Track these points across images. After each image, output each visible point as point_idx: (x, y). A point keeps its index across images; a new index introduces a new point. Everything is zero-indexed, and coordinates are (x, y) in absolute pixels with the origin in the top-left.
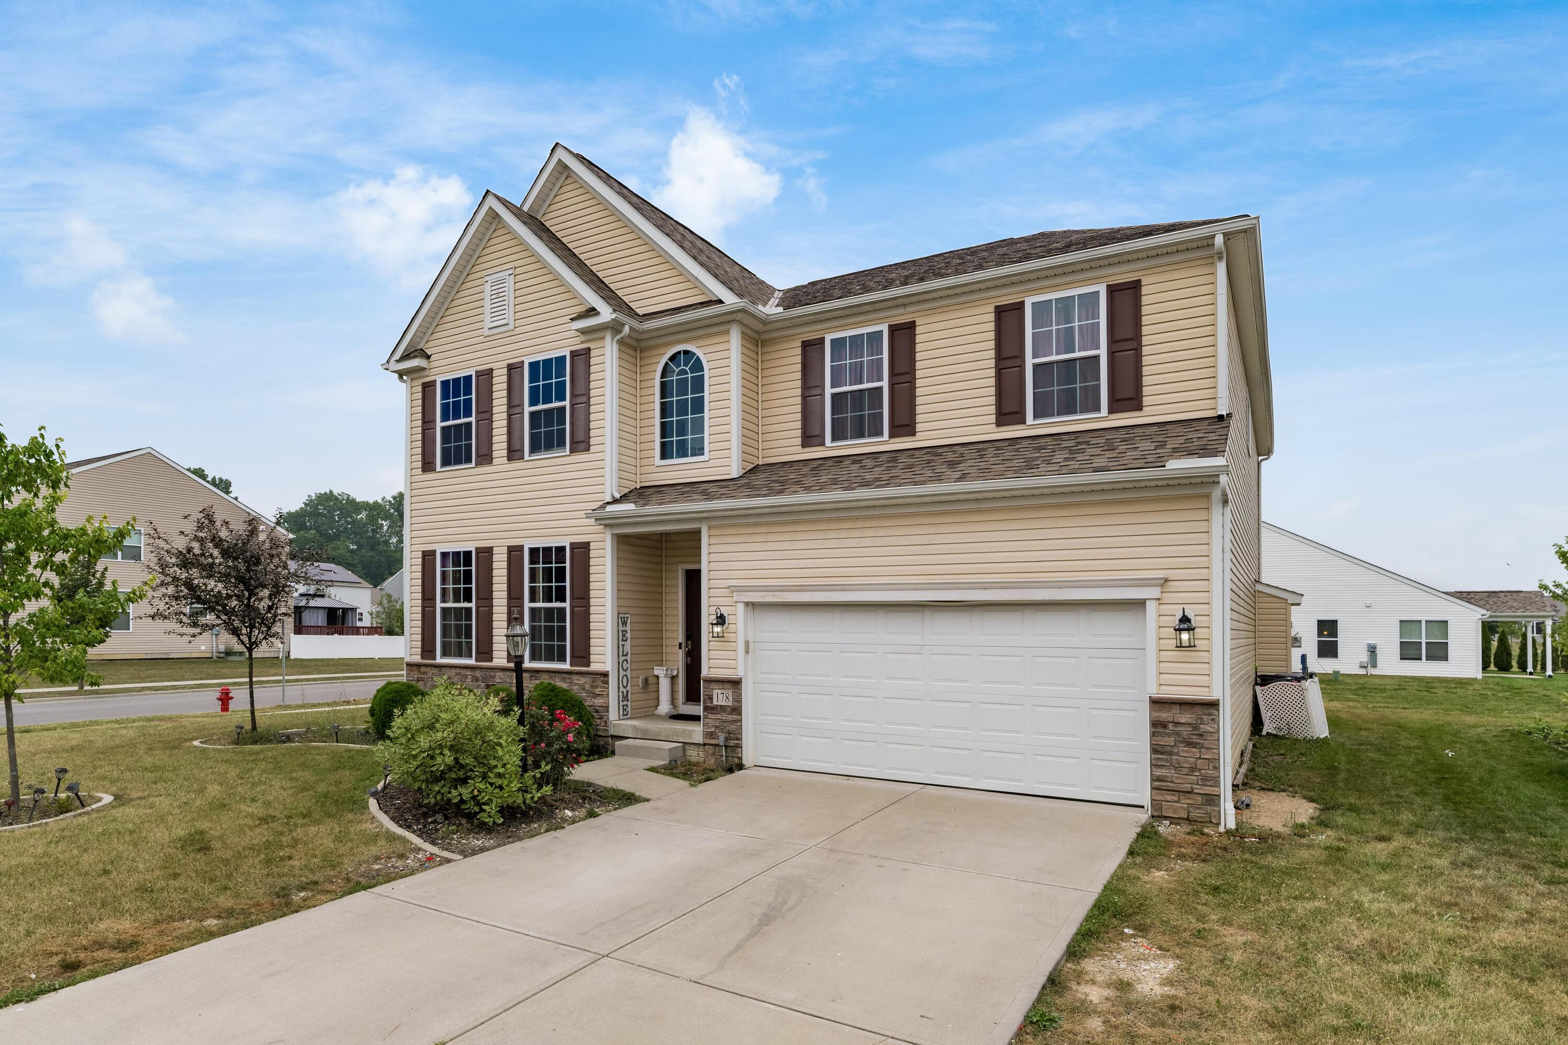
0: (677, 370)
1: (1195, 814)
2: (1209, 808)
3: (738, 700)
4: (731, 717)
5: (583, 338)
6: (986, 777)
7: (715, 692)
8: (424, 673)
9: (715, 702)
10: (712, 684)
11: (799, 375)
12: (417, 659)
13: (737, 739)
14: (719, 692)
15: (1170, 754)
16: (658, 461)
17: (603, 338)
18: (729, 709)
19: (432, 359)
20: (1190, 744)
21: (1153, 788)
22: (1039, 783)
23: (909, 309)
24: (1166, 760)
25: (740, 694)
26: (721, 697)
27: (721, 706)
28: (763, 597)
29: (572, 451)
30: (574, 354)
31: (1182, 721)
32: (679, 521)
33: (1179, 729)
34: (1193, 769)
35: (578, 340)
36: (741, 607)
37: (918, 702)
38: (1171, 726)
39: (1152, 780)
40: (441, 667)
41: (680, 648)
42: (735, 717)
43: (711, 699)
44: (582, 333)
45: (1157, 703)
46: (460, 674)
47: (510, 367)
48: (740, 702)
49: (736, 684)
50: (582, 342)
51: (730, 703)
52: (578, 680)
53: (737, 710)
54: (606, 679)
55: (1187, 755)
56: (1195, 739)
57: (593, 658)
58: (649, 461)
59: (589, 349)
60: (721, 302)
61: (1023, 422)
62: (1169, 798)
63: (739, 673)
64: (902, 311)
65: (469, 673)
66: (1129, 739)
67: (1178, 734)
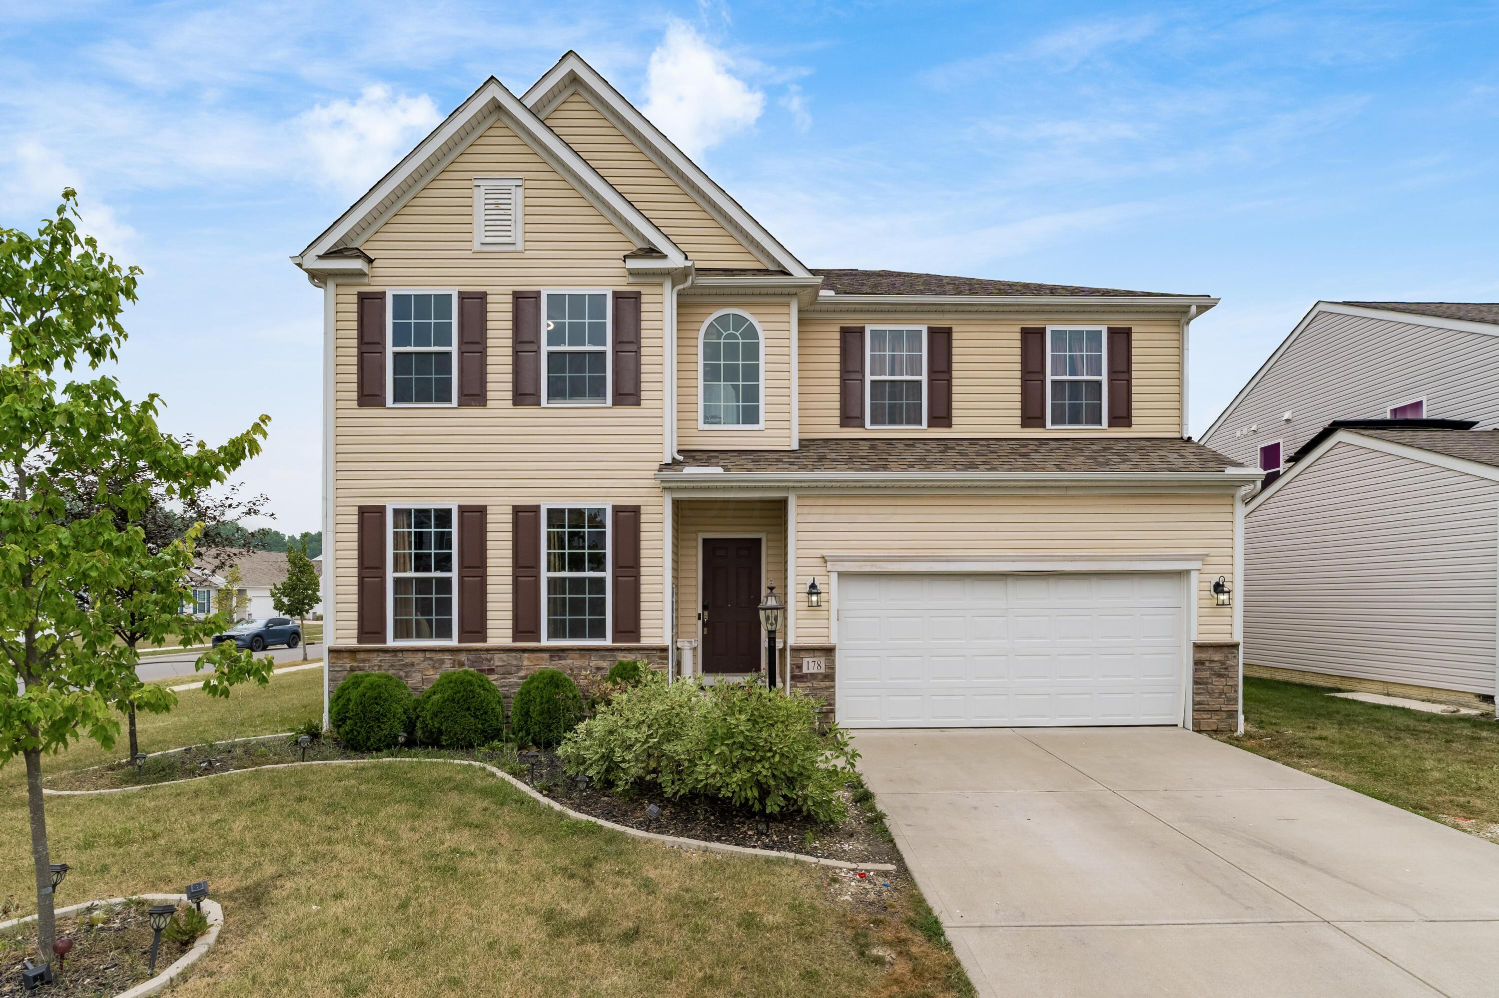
0: (725, 334)
1: (1222, 726)
2: (1230, 721)
3: (831, 667)
4: (823, 684)
5: (631, 280)
6: (1061, 716)
7: (805, 661)
8: (364, 661)
9: (805, 670)
10: (802, 653)
11: (837, 358)
12: (353, 643)
13: (830, 705)
14: (810, 660)
15: (1206, 684)
16: (701, 425)
17: (661, 285)
18: (820, 676)
19: (375, 264)
20: (1220, 676)
21: (1194, 710)
22: (1103, 716)
23: (946, 316)
24: (1203, 689)
25: (834, 661)
26: (811, 665)
27: (811, 674)
28: (860, 567)
29: (616, 403)
30: (618, 296)
31: (1216, 659)
32: (747, 488)
33: (1213, 665)
34: (1221, 694)
35: (623, 281)
36: (834, 577)
37: (1004, 658)
38: (1207, 664)
39: (1194, 704)
40: (395, 651)
41: (699, 619)
42: (828, 684)
43: (800, 667)
44: (631, 274)
45: (1198, 647)
46: (430, 659)
47: (518, 296)
48: (833, 668)
49: (829, 651)
50: (629, 284)
51: (823, 671)
52: (624, 657)
53: (829, 676)
54: (665, 654)
55: (1218, 684)
56: (1223, 672)
57: (643, 632)
58: (692, 424)
59: (639, 294)
60: (785, 273)
61: (1043, 426)
62: (1205, 716)
63: (833, 641)
64: (940, 316)
65: (447, 656)
66: (1168, 676)
67: (1211, 669)
